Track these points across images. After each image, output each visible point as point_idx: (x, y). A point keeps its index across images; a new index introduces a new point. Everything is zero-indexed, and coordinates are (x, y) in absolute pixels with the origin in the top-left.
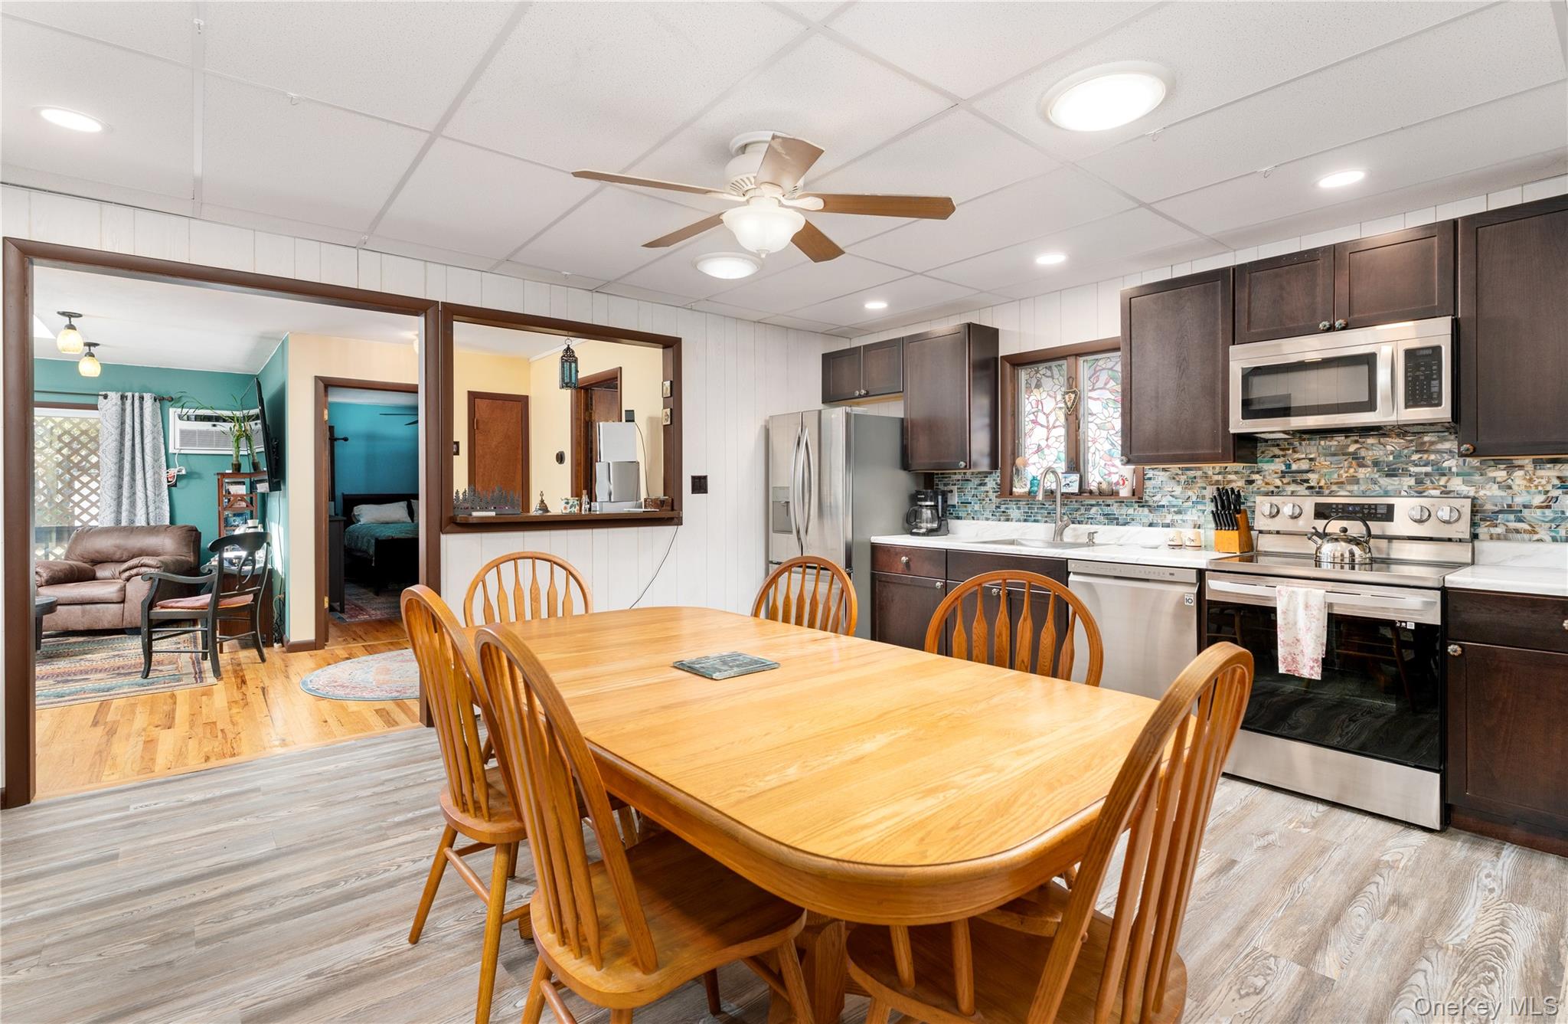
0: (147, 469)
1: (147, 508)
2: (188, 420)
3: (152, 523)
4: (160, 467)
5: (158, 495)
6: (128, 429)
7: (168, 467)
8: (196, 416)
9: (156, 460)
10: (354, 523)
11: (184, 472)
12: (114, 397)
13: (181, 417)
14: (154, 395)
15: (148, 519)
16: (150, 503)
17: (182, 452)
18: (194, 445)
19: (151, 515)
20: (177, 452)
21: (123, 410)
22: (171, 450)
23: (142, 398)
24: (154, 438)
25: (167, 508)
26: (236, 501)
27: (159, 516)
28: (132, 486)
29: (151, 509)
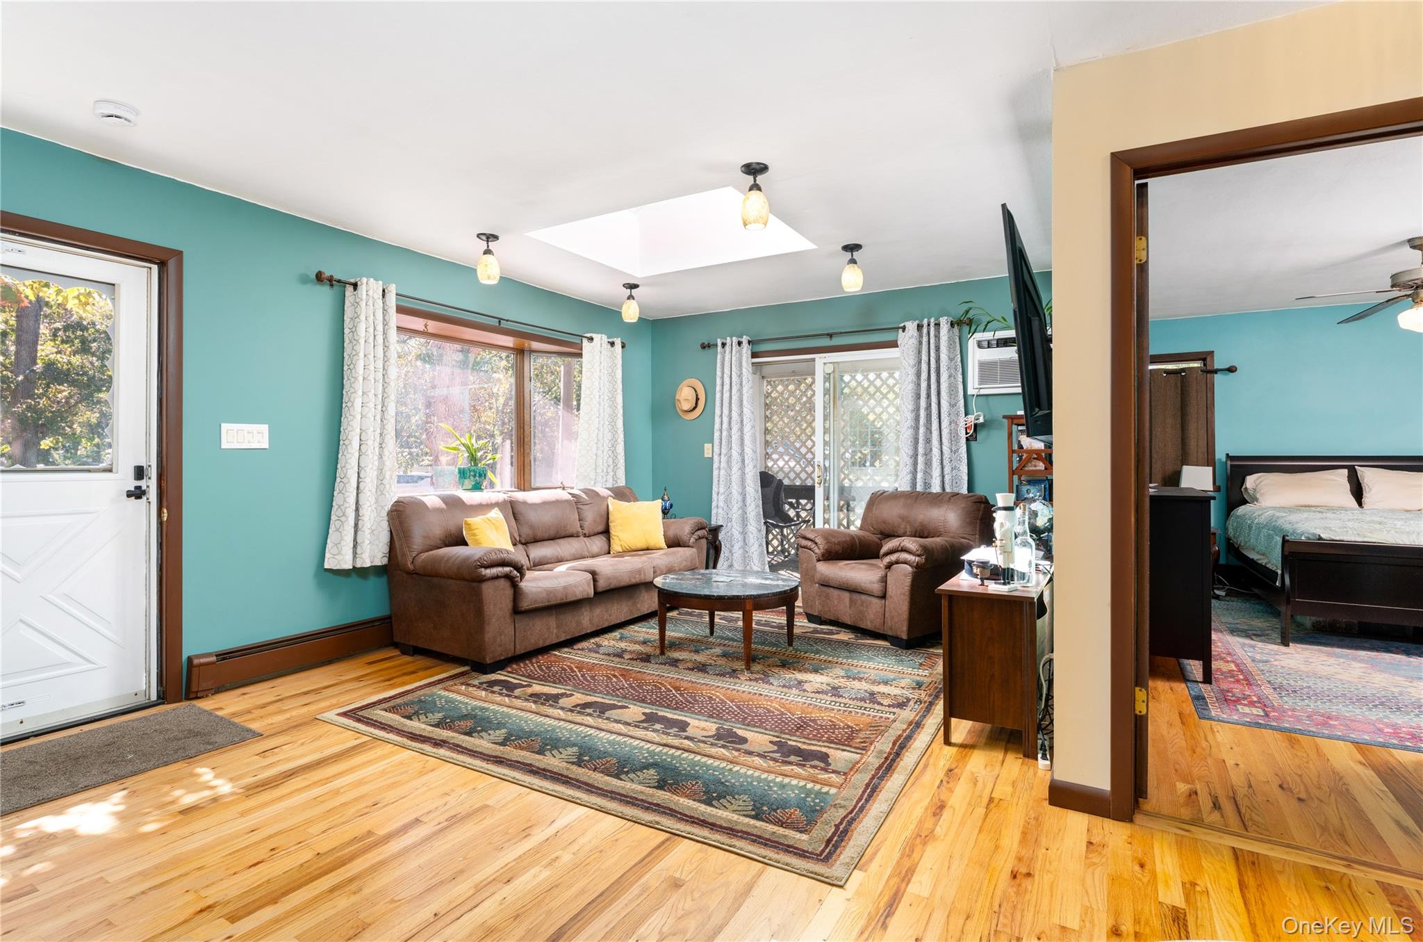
0: (942, 417)
1: (942, 469)
2: (989, 347)
3: (919, 488)
4: (958, 415)
5: (954, 452)
6: (924, 367)
7: (966, 414)
8: (998, 340)
9: (953, 405)
10: (1245, 502)
11: (981, 420)
12: (911, 326)
13: (980, 345)
14: (951, 319)
15: (943, 482)
16: (946, 462)
17: (983, 392)
18: (996, 382)
19: (947, 478)
20: (975, 392)
21: (920, 343)
22: (970, 391)
23: (937, 325)
24: (950, 376)
25: (964, 469)
26: (1029, 460)
27: (955, 480)
28: (928, 441)
29: (947, 470)
